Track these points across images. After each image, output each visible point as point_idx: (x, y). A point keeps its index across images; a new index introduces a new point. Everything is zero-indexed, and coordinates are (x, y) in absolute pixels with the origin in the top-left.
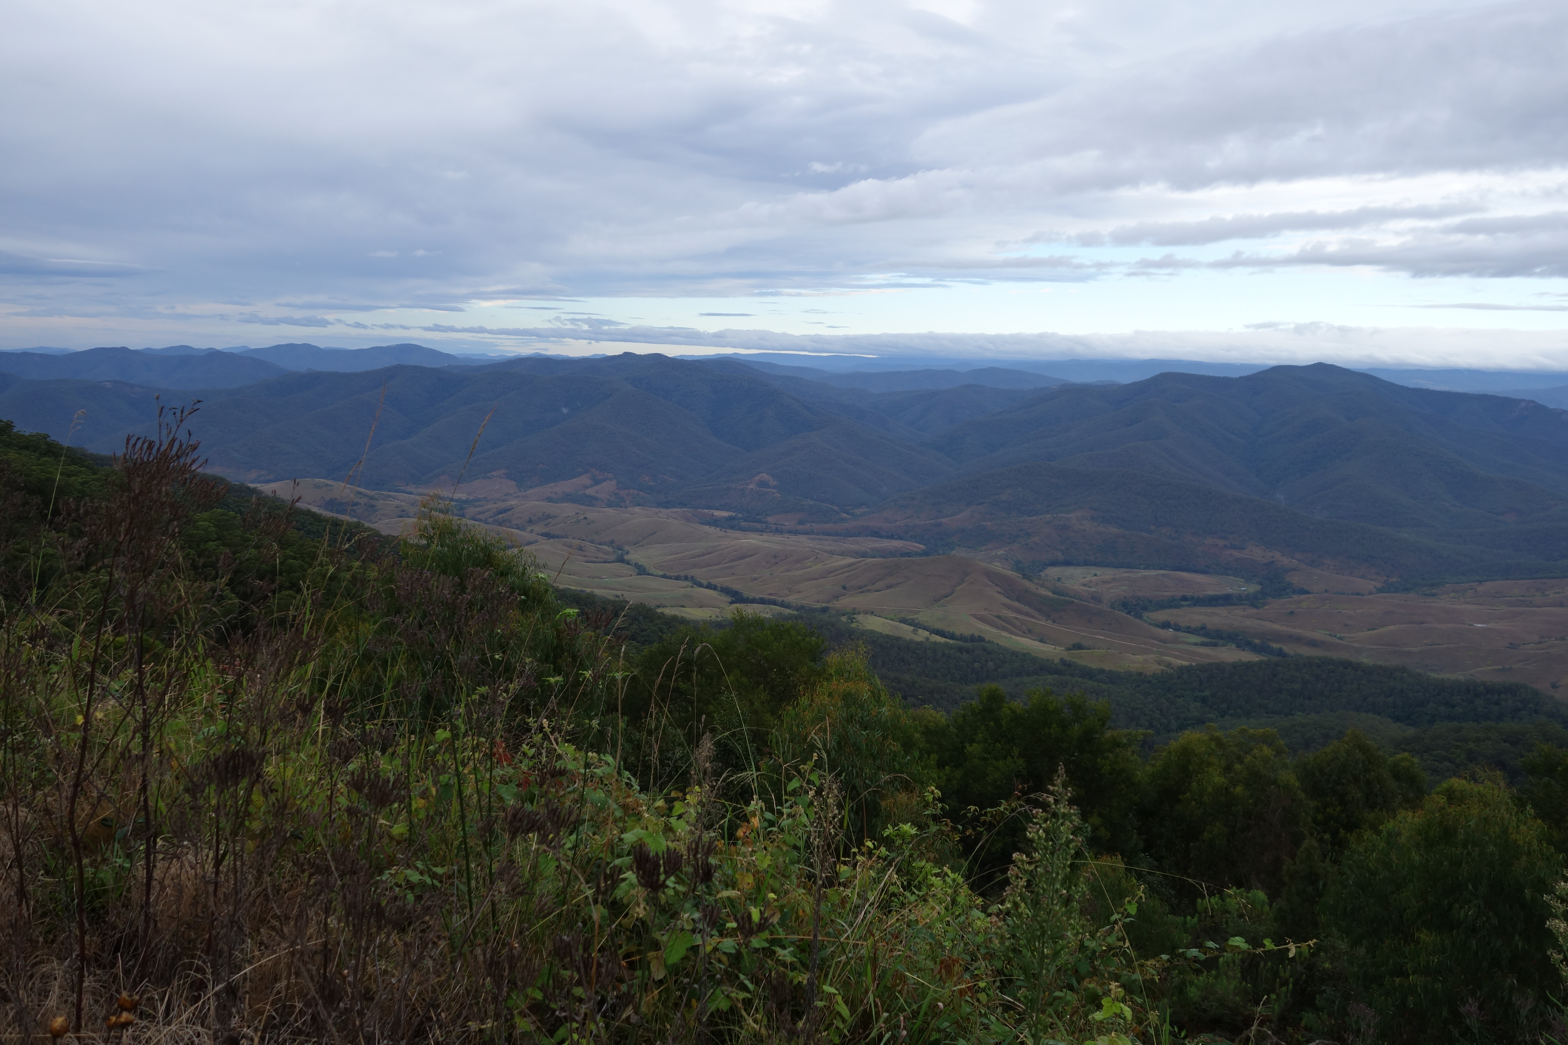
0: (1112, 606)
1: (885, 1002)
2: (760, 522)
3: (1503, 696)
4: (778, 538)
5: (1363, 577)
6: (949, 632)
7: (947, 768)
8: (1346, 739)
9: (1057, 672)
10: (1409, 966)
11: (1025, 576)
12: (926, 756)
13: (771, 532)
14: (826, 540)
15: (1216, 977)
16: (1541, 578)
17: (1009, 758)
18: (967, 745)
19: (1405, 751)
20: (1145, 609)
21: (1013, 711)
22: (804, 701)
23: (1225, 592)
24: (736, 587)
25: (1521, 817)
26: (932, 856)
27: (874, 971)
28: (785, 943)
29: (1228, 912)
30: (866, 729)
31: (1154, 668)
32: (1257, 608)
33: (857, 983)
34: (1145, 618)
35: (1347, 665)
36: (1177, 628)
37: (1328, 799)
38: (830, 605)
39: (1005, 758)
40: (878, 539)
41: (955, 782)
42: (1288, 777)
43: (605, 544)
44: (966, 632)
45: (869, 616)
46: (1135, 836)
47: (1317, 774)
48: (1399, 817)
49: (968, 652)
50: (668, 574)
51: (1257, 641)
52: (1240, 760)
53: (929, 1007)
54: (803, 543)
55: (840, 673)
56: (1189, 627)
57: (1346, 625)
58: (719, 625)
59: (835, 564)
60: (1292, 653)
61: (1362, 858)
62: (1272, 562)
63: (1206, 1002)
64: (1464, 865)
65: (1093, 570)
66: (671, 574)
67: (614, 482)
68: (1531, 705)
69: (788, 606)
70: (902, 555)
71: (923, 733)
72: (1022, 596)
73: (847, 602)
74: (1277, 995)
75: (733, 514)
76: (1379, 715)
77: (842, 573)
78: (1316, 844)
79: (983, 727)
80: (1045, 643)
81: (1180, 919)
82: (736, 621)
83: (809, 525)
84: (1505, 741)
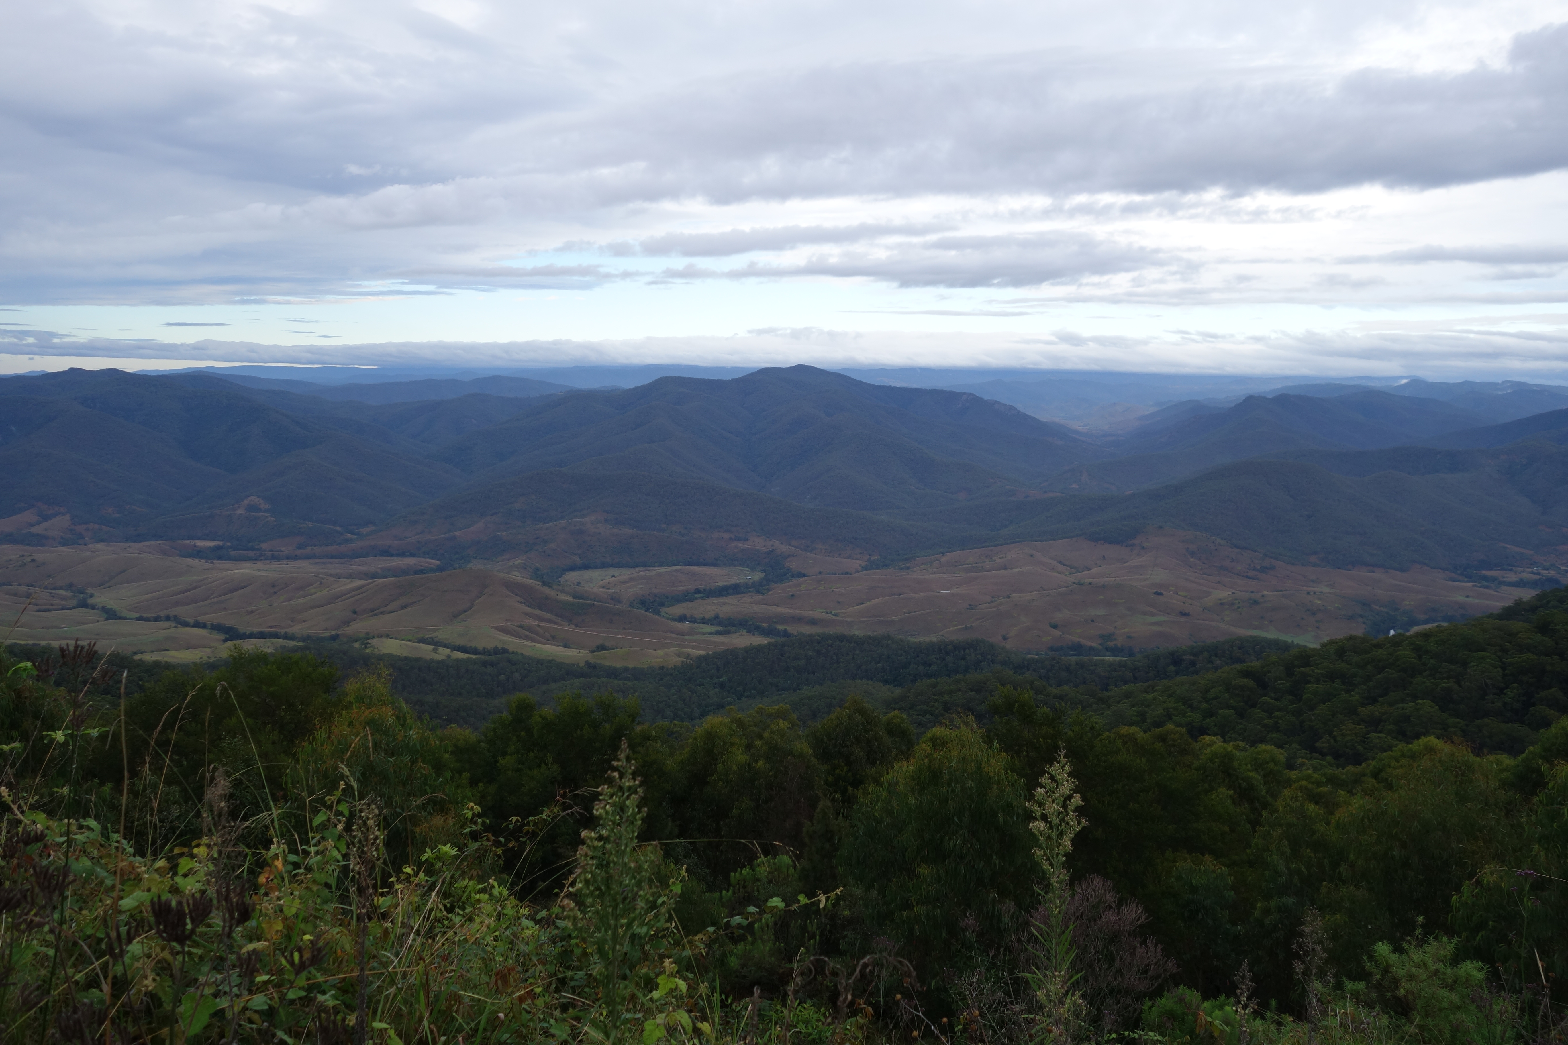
0: (631, 606)
1: (440, 1027)
2: (252, 549)
3: (967, 651)
4: (275, 565)
5: (850, 557)
6: (471, 647)
7: (480, 784)
8: (847, 705)
9: (583, 675)
10: (913, 899)
11: (544, 584)
12: (457, 775)
13: (266, 559)
14: (331, 563)
15: (753, 944)
16: (989, 546)
17: (543, 765)
18: (500, 758)
19: (894, 709)
20: (662, 604)
21: (544, 718)
22: (321, 734)
23: (733, 582)
24: (230, 622)
25: (990, 752)
26: (475, 873)
27: (428, 997)
28: (325, 987)
29: (758, 880)
30: (393, 755)
31: (675, 661)
32: (763, 594)
33: (410, 1013)
34: (663, 614)
35: (842, 638)
36: (693, 620)
37: (836, 762)
38: (340, 632)
39: (539, 766)
40: (388, 558)
41: (489, 798)
42: (803, 747)
43: (61, 588)
44: (490, 645)
45: (384, 639)
46: (670, 823)
47: (826, 740)
48: (897, 768)
49: (492, 665)
50: (145, 616)
51: (765, 625)
52: (760, 737)
53: (488, 1022)
54: (305, 569)
55: (360, 699)
56: (704, 618)
57: (839, 602)
58: (212, 666)
59: (342, 588)
60: (795, 633)
61: (869, 809)
62: (772, 551)
63: (745, 968)
64: (950, 802)
65: (611, 571)
66: (149, 615)
67: (68, 517)
68: (989, 657)
69: (292, 638)
70: (416, 572)
71: (452, 753)
72: (543, 604)
73: (358, 627)
74: (807, 948)
75: (220, 543)
76: (872, 680)
77: (354, 596)
78: (829, 804)
79: (514, 739)
80: (569, 647)
81: (716, 895)
82: (235, 658)
83: (309, 548)
84: (971, 690)
